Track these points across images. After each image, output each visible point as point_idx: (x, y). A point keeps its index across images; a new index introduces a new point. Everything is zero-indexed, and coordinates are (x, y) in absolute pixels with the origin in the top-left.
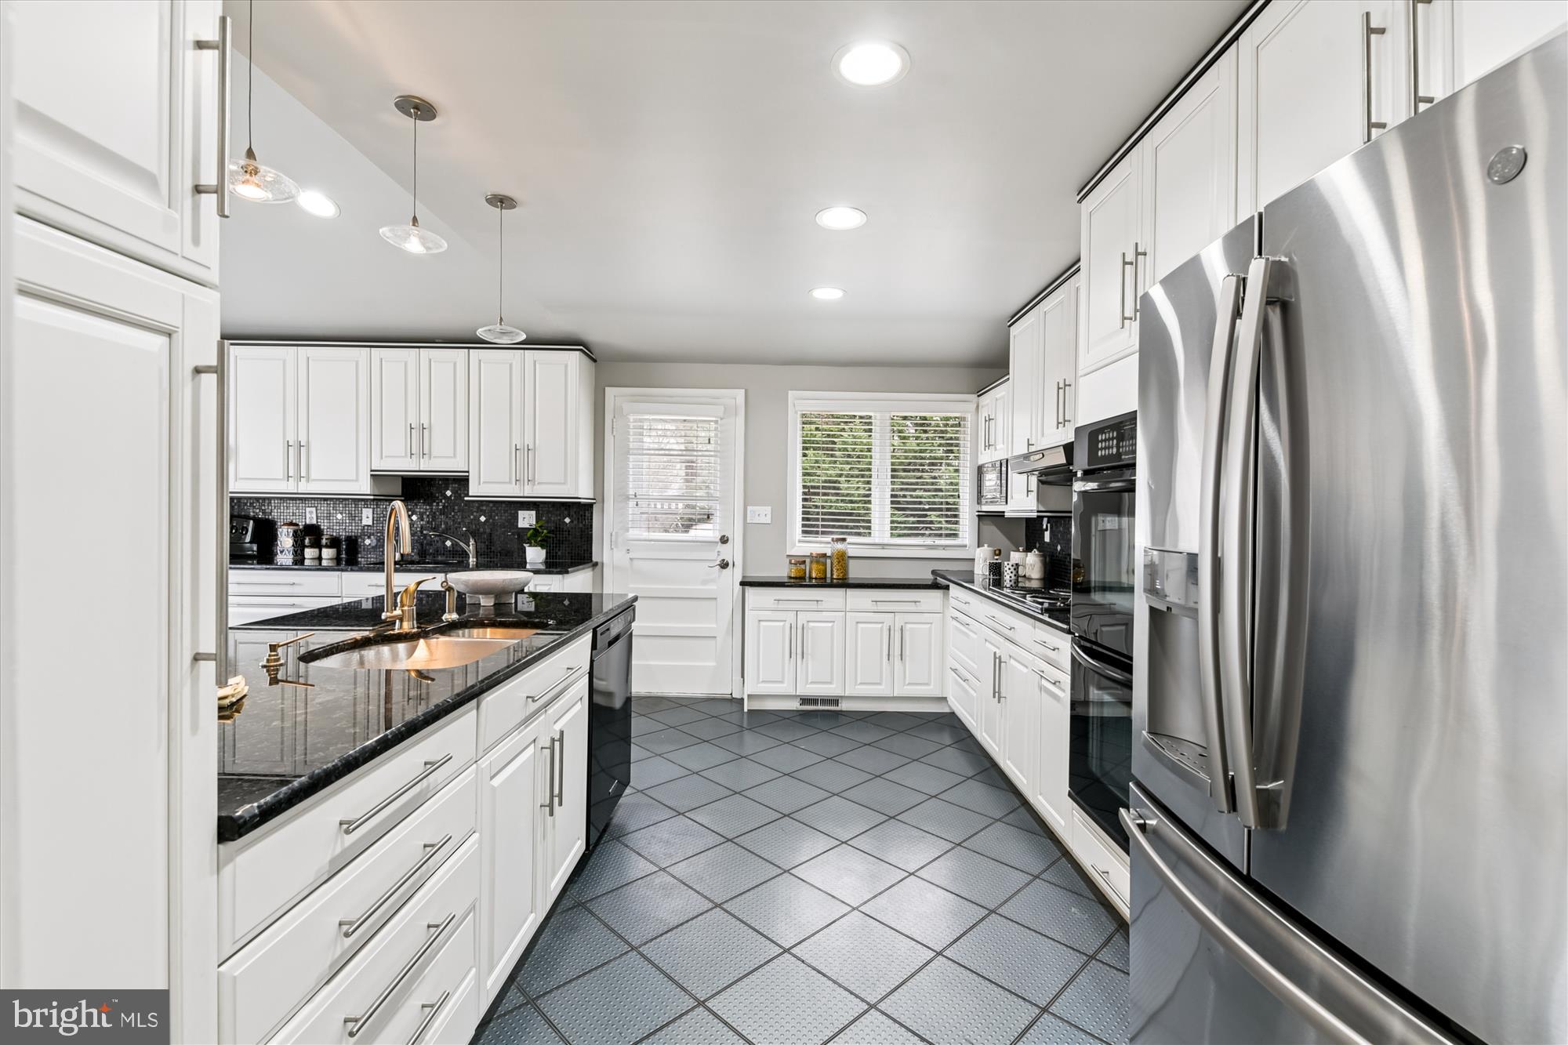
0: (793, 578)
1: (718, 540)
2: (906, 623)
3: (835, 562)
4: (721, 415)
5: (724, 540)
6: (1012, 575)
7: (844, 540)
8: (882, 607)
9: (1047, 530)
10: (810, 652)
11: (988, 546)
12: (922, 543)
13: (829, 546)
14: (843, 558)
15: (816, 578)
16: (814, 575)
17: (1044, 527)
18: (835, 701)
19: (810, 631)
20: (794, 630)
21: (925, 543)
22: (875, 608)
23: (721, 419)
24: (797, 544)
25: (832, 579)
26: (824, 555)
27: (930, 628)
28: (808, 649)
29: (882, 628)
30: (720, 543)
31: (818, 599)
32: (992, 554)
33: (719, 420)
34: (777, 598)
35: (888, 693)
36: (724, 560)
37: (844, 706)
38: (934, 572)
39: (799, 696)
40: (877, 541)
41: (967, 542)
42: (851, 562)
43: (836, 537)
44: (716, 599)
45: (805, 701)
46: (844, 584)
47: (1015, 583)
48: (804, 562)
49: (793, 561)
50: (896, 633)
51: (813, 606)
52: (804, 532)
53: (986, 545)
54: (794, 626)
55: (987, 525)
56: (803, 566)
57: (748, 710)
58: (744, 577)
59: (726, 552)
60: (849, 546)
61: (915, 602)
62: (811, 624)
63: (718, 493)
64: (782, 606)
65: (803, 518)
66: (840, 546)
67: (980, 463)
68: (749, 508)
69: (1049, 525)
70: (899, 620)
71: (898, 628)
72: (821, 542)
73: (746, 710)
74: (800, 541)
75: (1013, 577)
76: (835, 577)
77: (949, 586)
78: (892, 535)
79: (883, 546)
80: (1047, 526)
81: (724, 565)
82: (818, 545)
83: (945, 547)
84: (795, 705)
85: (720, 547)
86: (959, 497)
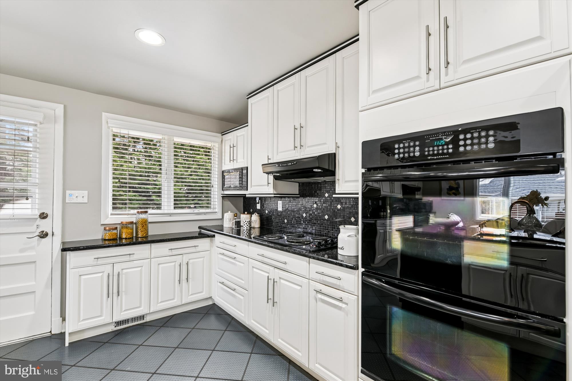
0: (108, 240)
1: (38, 216)
2: (189, 259)
3: (140, 227)
4: (41, 120)
5: (43, 216)
6: (248, 227)
7: (146, 212)
8: (175, 252)
9: (258, 203)
10: (124, 290)
11: (231, 212)
12: (192, 212)
13: (135, 216)
14: (145, 223)
15: (126, 239)
16: (124, 236)
17: (257, 202)
18: (142, 317)
19: (124, 275)
20: (111, 278)
21: (195, 212)
22: (171, 254)
23: (41, 123)
24: (110, 216)
25: (137, 237)
26: (132, 223)
27: (203, 261)
28: (122, 288)
29: (175, 265)
30: (39, 218)
31: (131, 253)
32: (233, 216)
33: (38, 124)
34: (97, 257)
35: (179, 303)
36: (43, 231)
37: (148, 319)
38: (200, 228)
39: (114, 322)
40: (166, 212)
41: (216, 210)
42: (150, 226)
43: (140, 210)
44: (35, 262)
45: (118, 323)
46: (147, 240)
47: (249, 231)
48: (116, 228)
49: (107, 228)
50: (184, 266)
51: (127, 258)
52: (114, 208)
53: (229, 212)
54: (111, 275)
55: (226, 201)
56: (115, 231)
57: (69, 343)
58: (63, 243)
59: (45, 225)
60: (149, 216)
61: (195, 246)
62: (125, 271)
63: (37, 180)
64: (100, 261)
65: (113, 199)
66: (143, 216)
67: (223, 169)
68: (68, 192)
69: (260, 201)
70: (185, 258)
71: (185, 263)
72: (128, 214)
73: (67, 345)
74: (112, 214)
75: (248, 228)
76: (139, 236)
77: (215, 235)
78: (175, 208)
79: (170, 215)
80: (259, 201)
81: (43, 235)
82: (126, 216)
83: (205, 213)
84: (112, 328)
85: (40, 222)
86: (213, 187)
